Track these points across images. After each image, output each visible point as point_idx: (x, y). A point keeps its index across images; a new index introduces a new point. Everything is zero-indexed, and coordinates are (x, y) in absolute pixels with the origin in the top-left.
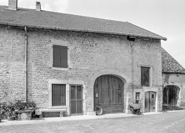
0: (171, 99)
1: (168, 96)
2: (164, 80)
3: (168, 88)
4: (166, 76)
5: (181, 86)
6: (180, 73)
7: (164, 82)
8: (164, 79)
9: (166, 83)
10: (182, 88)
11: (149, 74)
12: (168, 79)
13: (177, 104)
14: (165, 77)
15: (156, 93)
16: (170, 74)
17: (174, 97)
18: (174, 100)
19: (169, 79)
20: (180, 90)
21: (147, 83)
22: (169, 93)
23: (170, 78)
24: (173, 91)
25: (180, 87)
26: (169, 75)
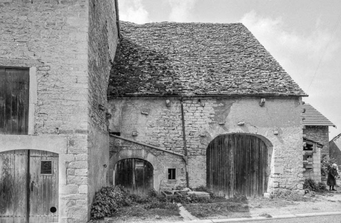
0: (243, 174)
1: (232, 166)
2: (211, 118)
3: (231, 142)
4: (216, 105)
5: (276, 134)
6: (270, 97)
7: (210, 124)
8: (211, 114)
9: (217, 127)
10: (282, 142)
11: (28, 91)
12: (227, 115)
13: (266, 189)
14: (215, 108)
15: (56, 155)
16: (231, 101)
17: (256, 168)
18: (255, 177)
19: (229, 116)
20: (274, 148)
21: (16, 121)
22: (235, 156)
23: (231, 112)
24: (253, 151)
25: (273, 140)
26: (227, 102)
